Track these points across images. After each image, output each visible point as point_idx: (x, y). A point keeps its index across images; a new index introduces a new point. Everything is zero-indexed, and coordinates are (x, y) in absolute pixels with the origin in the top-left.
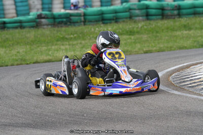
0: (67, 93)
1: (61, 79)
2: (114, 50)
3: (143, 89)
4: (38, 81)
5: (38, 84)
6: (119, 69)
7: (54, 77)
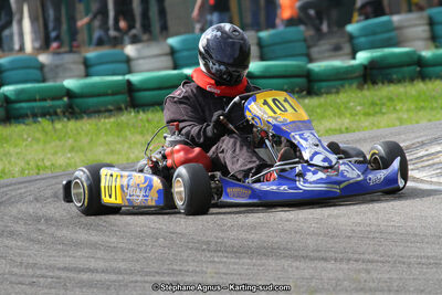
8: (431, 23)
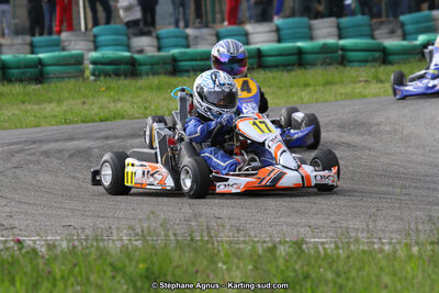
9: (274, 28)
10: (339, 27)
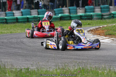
0: (56, 48)
1: (53, 42)
2: (79, 29)
3: (92, 47)
4: (43, 42)
5: (43, 44)
6: (81, 38)
7: (50, 41)
8: (69, 10)
9: (21, 12)
10: (38, 12)
